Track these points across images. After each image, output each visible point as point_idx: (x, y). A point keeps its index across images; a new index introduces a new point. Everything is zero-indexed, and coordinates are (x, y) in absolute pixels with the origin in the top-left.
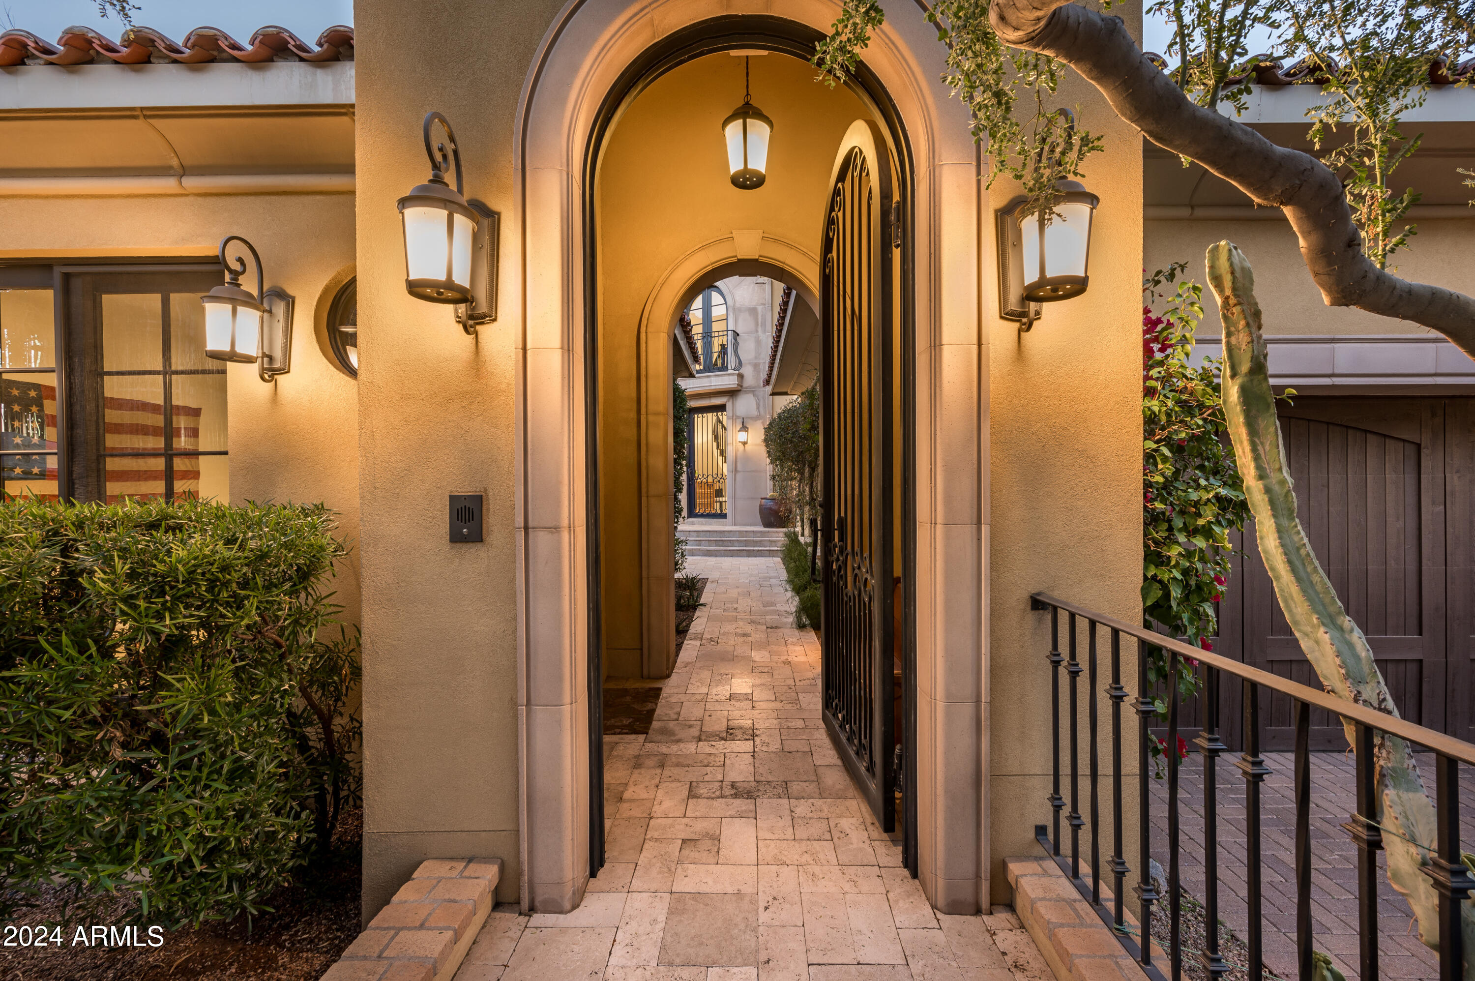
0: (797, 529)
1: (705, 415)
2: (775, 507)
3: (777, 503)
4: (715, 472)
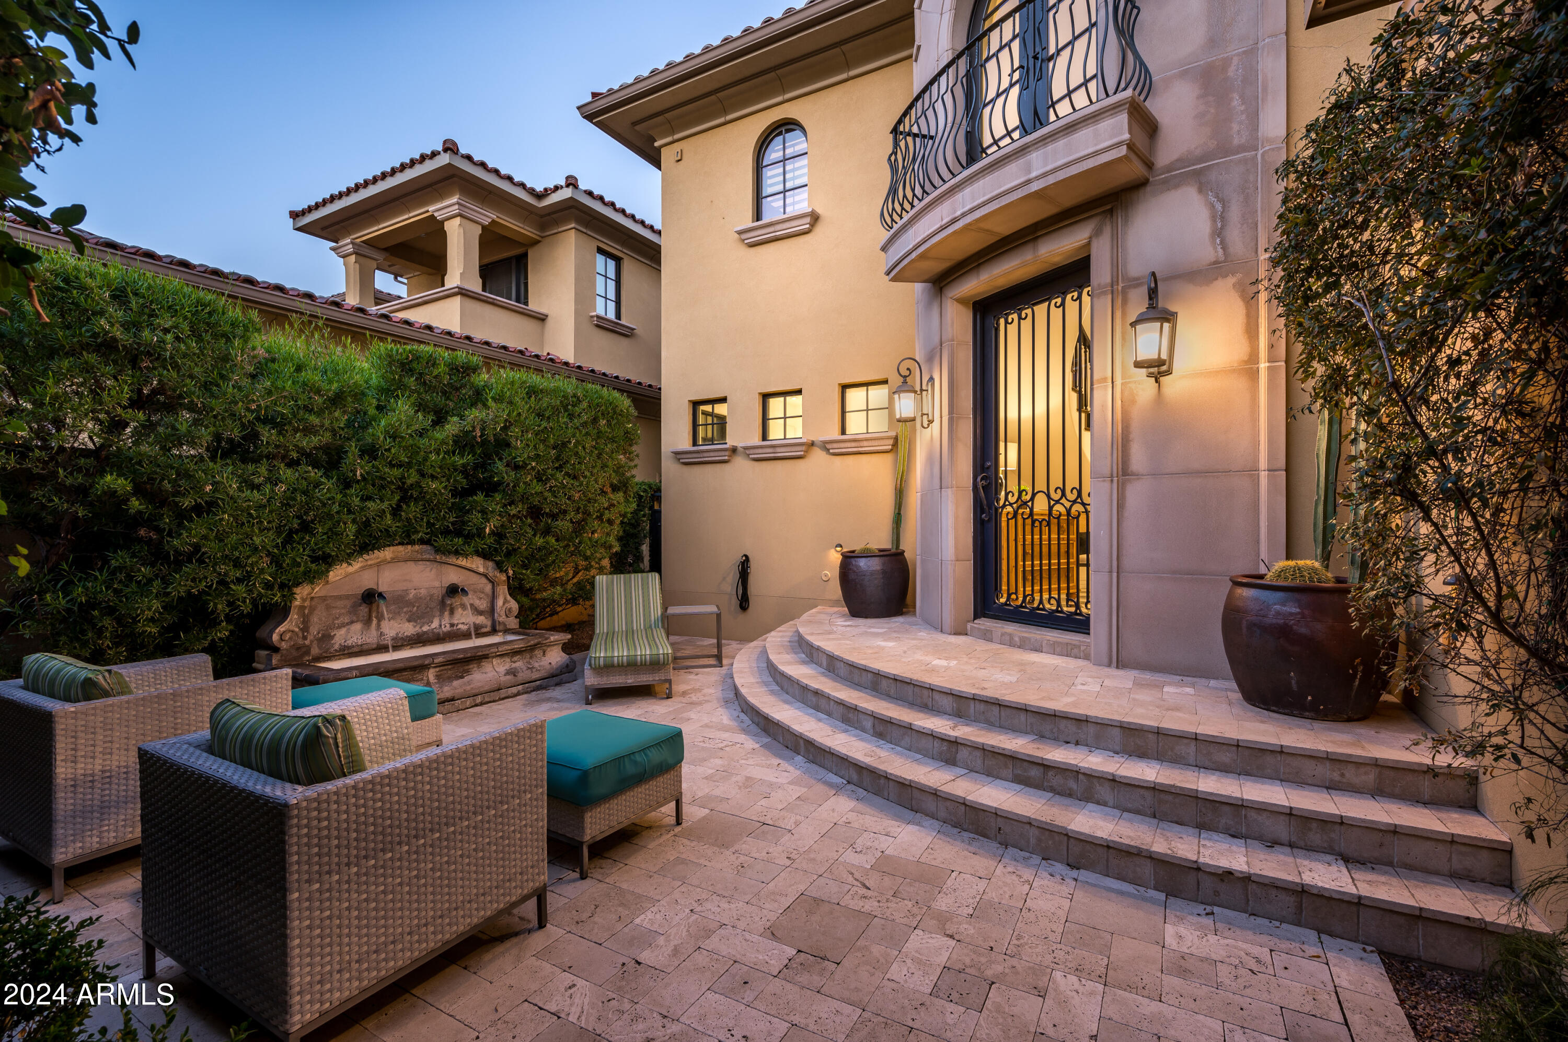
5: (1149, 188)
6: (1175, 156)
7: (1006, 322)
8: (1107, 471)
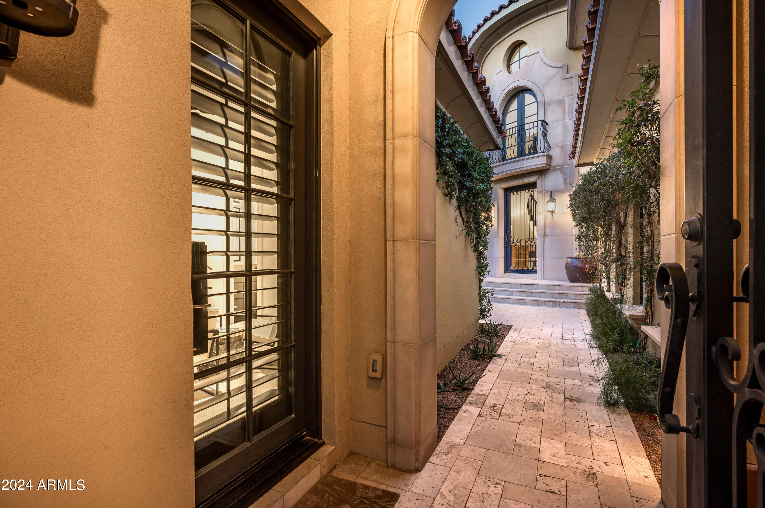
0: (602, 285)
1: (519, 192)
2: (580, 265)
3: (582, 261)
4: (527, 236)
5: (550, 170)
6: (556, 164)
7: (513, 194)
8: (540, 234)
